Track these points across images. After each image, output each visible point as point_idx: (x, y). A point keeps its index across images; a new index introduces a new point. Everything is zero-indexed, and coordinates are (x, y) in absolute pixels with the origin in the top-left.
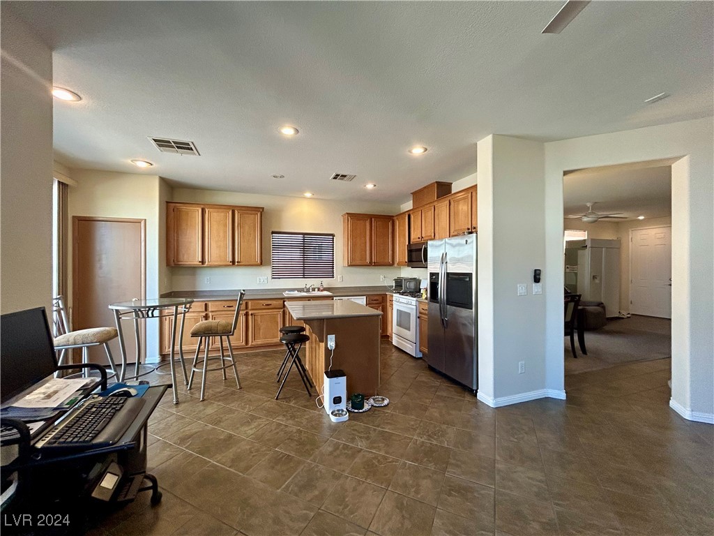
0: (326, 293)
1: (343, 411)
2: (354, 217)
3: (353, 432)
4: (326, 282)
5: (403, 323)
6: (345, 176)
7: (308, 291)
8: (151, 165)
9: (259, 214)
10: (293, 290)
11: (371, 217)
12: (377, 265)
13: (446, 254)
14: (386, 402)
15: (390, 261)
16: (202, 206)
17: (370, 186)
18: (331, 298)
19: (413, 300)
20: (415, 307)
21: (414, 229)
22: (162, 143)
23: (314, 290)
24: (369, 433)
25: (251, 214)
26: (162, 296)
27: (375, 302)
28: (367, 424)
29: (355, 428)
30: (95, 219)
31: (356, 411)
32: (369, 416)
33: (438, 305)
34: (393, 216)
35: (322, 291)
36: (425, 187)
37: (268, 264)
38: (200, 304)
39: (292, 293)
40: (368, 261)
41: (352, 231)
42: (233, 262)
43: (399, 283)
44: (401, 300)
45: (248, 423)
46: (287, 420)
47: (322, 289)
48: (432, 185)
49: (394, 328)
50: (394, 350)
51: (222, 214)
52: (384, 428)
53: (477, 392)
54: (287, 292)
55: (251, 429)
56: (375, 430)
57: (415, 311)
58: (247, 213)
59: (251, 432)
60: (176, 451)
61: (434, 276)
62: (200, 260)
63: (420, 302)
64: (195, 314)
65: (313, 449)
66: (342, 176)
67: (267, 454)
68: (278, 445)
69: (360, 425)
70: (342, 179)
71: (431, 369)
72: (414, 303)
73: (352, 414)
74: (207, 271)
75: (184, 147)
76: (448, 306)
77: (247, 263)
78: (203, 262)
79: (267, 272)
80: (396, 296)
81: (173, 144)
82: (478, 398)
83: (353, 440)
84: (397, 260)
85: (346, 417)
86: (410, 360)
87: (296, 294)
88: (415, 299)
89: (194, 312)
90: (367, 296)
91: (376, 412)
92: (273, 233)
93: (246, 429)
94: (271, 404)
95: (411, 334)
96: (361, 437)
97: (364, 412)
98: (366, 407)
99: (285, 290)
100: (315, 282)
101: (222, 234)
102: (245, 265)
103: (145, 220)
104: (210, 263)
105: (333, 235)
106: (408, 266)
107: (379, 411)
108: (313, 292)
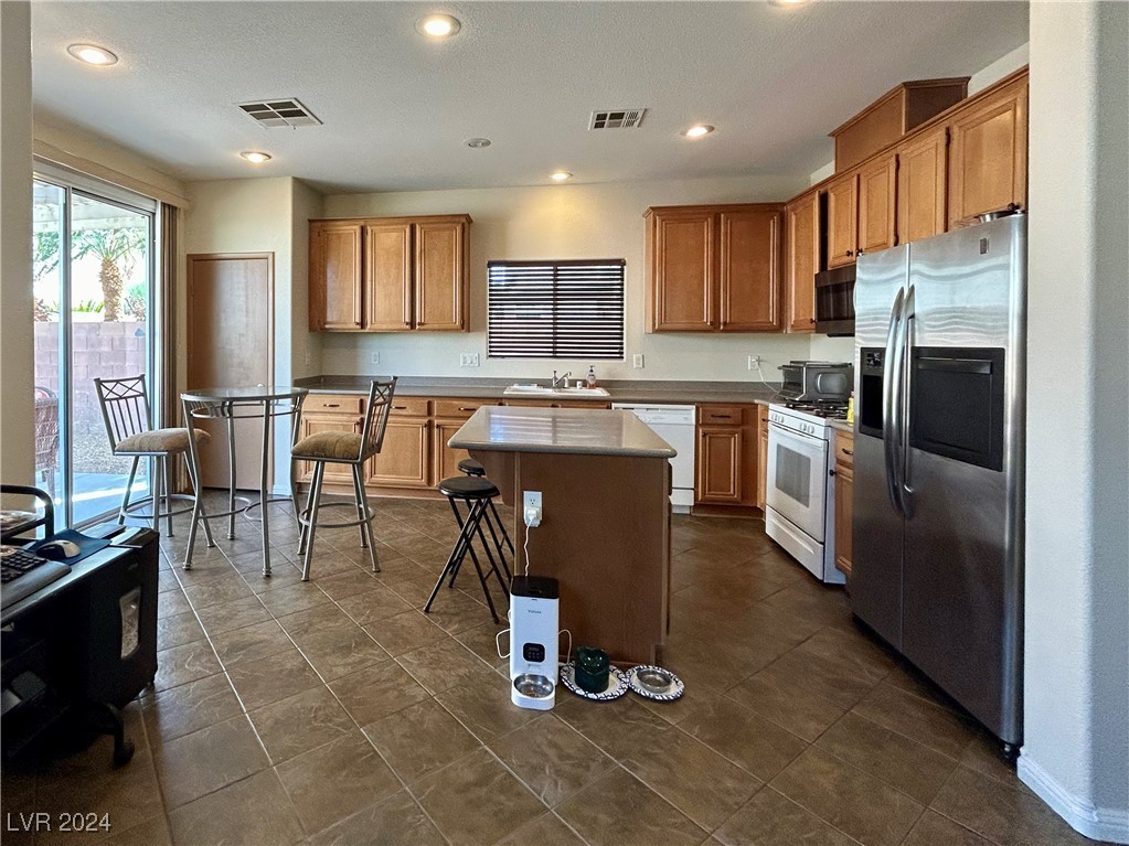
0: (599, 393)
1: (545, 681)
2: (669, 218)
3: (546, 750)
4: (603, 368)
5: (793, 483)
6: (620, 116)
7: (560, 385)
8: (270, 157)
9: (459, 228)
10: (529, 382)
11: (715, 213)
12: (732, 329)
13: (912, 289)
14: (675, 690)
15: (773, 317)
16: (362, 223)
17: (697, 132)
18: (605, 403)
19: (818, 424)
20: (821, 443)
21: (837, 231)
22: (257, 110)
23: (573, 383)
24: (588, 768)
25: (444, 229)
26: (296, 383)
27: (720, 421)
28: (592, 737)
29: (558, 739)
30: (214, 257)
31: (581, 692)
32: (612, 717)
33: (882, 442)
34: (783, 204)
35: (592, 387)
36: (871, 109)
37: (480, 328)
38: (353, 399)
39: (526, 388)
40: (707, 318)
41: (665, 249)
42: (412, 324)
43: (794, 374)
44: (789, 422)
45: (346, 650)
46: (420, 665)
47: (591, 383)
48: (892, 96)
49: (770, 494)
50: (767, 548)
51: (395, 234)
52: (635, 768)
53: (1016, 753)
54: (516, 386)
55: (346, 665)
56: (607, 763)
57: (822, 455)
58: (438, 229)
59: (341, 671)
60: (210, 669)
61: (873, 357)
62: (358, 320)
63: (840, 433)
64: (345, 418)
65: (431, 760)
66: (614, 116)
67: (337, 734)
68: (371, 721)
69: (575, 736)
70: (618, 125)
71: (861, 627)
72: (820, 432)
73: (568, 698)
74: (375, 342)
75: (289, 111)
76: (917, 452)
77: (436, 326)
78: (363, 324)
79: (477, 343)
80: (777, 411)
81: (272, 110)
82: (1020, 775)
83: (535, 771)
84: (792, 316)
85: (547, 702)
86: (808, 586)
87: (534, 390)
88: (822, 421)
89: (343, 413)
90: (699, 405)
91: (634, 713)
92: (491, 264)
93: (338, 661)
94: (409, 617)
95: (812, 513)
96: (558, 772)
97: (598, 701)
98: (615, 687)
99: (512, 381)
100: (576, 368)
101: (393, 271)
102: (434, 330)
103: (273, 253)
104: (375, 326)
105: (621, 263)
106: (819, 330)
107: (644, 710)
108: (572, 389)
